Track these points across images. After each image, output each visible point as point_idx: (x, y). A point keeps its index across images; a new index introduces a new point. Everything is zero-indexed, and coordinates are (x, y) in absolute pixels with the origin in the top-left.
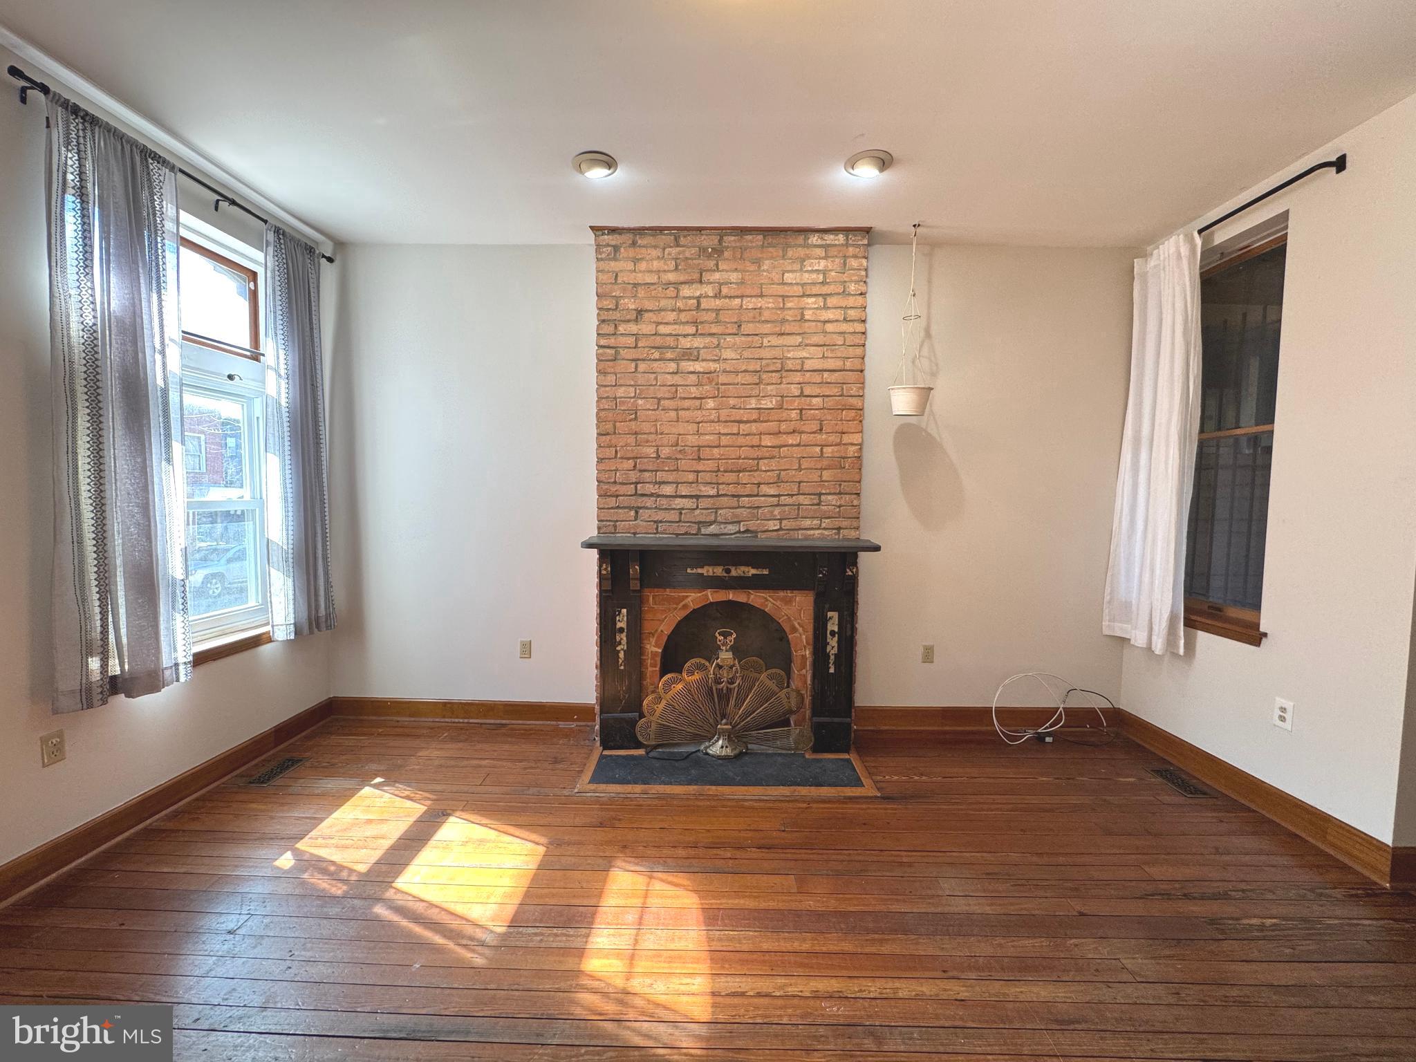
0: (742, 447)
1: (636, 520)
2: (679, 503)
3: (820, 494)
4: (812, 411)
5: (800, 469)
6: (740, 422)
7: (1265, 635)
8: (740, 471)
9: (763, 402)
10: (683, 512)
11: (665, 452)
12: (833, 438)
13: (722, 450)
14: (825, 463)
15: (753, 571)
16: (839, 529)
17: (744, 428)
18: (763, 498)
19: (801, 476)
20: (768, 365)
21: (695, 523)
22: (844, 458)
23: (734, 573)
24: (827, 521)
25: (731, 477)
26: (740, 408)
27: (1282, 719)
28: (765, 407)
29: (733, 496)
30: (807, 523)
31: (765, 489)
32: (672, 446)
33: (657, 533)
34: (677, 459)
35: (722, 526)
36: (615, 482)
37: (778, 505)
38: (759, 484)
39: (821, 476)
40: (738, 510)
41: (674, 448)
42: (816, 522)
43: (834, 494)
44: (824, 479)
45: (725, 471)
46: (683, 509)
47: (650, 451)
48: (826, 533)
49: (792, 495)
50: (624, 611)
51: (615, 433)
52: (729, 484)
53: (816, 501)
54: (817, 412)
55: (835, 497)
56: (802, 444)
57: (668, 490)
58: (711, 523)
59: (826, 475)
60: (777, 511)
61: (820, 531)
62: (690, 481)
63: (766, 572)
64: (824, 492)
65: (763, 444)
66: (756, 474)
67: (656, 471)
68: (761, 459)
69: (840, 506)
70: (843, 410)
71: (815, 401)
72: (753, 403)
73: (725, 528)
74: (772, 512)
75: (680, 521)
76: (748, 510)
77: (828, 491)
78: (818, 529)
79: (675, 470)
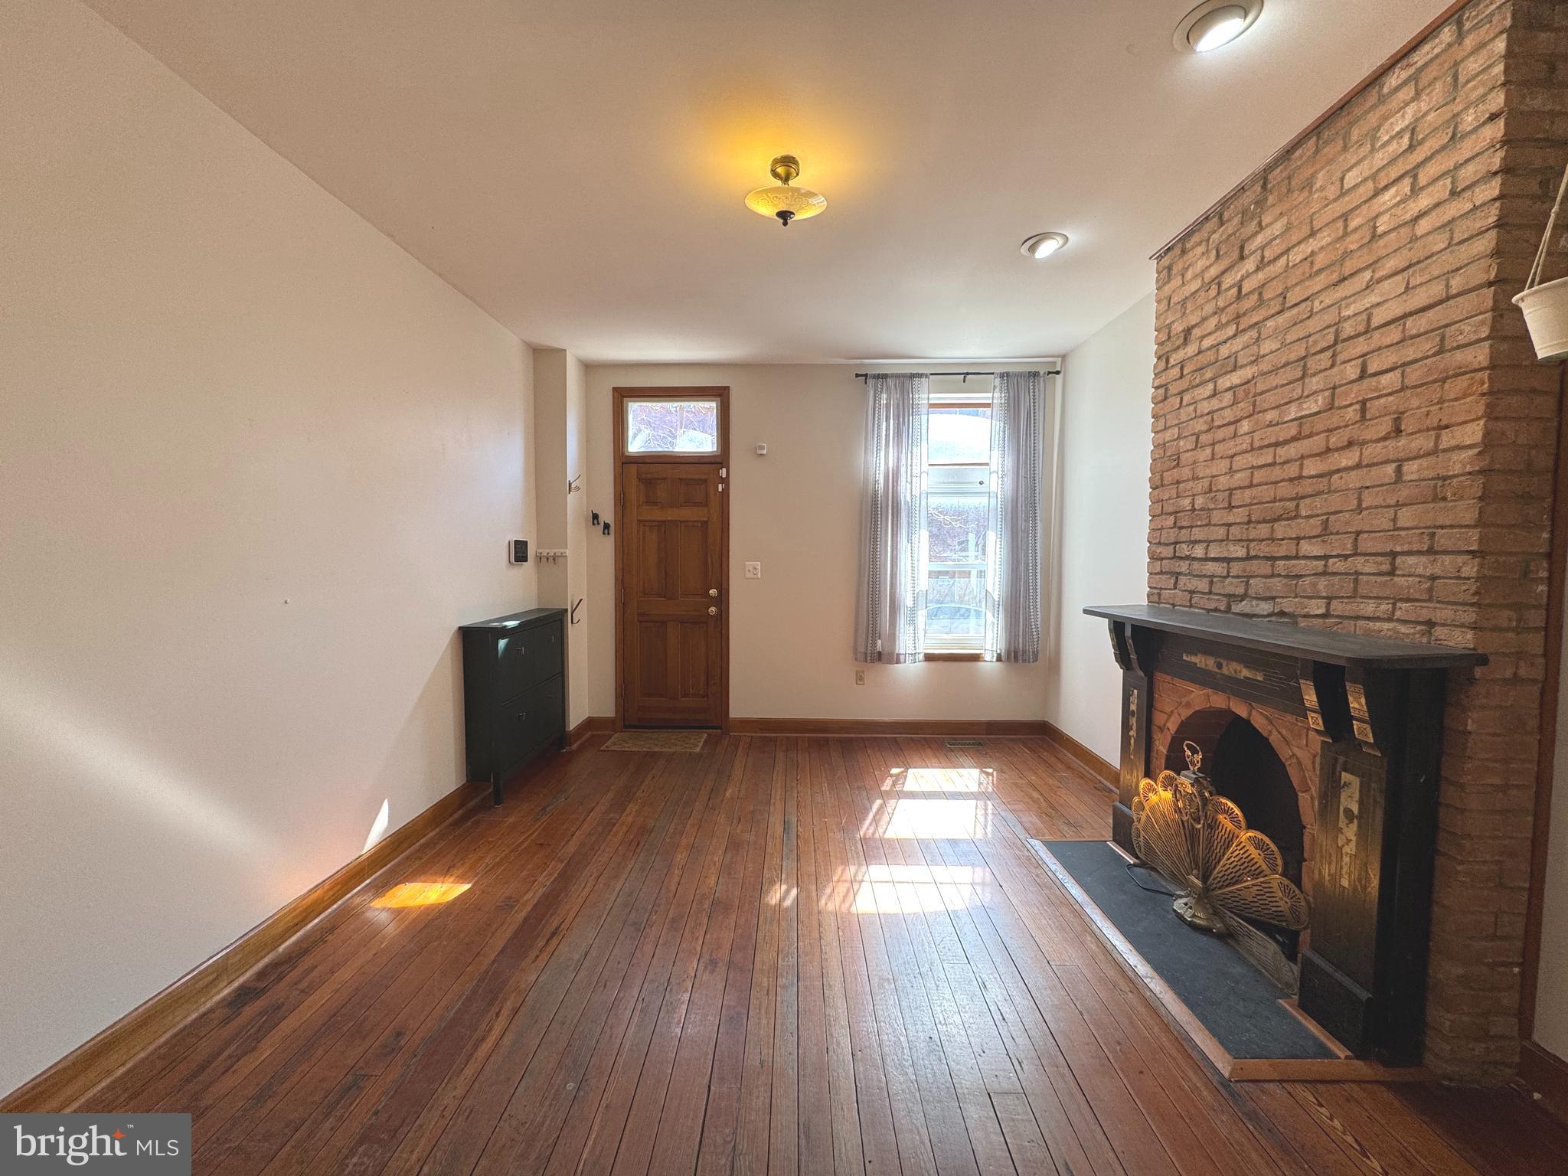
0: (1278, 482)
1: (1175, 588)
2: (1211, 567)
3: (1393, 555)
4: (1383, 400)
5: (1360, 509)
6: (1277, 444)
8: (1275, 520)
9: (1305, 406)
10: (1215, 580)
11: (1200, 502)
12: (1424, 442)
13: (1254, 491)
14: (1404, 493)
15: (1245, 673)
16: (1431, 624)
17: (1283, 452)
18: (1303, 562)
19: (1358, 523)
20: (1315, 342)
21: (1224, 596)
22: (1444, 478)
23: (1225, 671)
24: (1404, 605)
25: (1263, 530)
26: (1277, 424)
28: (1307, 412)
29: (1267, 558)
30: (1369, 608)
31: (1306, 548)
32: (1206, 493)
33: (1191, 606)
34: (1209, 509)
35: (1254, 603)
36: (1160, 543)
37: (1324, 574)
38: (1298, 539)
39: (1395, 520)
40: (1272, 580)
41: (1207, 496)
42: (1385, 607)
43: (1420, 553)
44: (1400, 524)
45: (1259, 522)
46: (1213, 576)
47: (1186, 503)
48: (1404, 629)
49: (1346, 557)
50: (1136, 691)
51: (1162, 485)
52: (1263, 540)
53: (1386, 567)
54: (1391, 398)
55: (1424, 559)
56: (1364, 463)
57: (1199, 551)
58: (1243, 598)
59: (1406, 517)
60: (1322, 583)
61: (1391, 625)
62: (1220, 538)
63: (1260, 678)
64: (1398, 549)
65: (1305, 473)
66: (1293, 523)
67: (1192, 527)
68: (1303, 497)
69: (1433, 578)
70: (1444, 380)
71: (1385, 379)
72: (1293, 412)
73: (1257, 605)
74: (1314, 585)
75: (1210, 593)
76: (1285, 581)
77: (1406, 548)
78: (1390, 620)
79: (1206, 525)
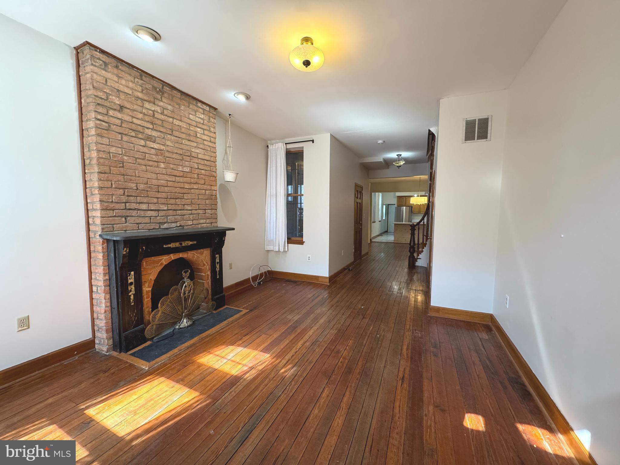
0: (177, 187)
1: (126, 223)
2: (149, 213)
3: (205, 210)
4: (202, 176)
5: (198, 199)
6: (175, 176)
7: (304, 242)
8: (176, 199)
9: (185, 169)
10: (152, 218)
11: (141, 187)
12: (209, 187)
13: (169, 188)
14: (206, 197)
15: (191, 243)
16: (212, 223)
17: (178, 179)
18: (186, 211)
19: (199, 202)
20: (185, 152)
21: (157, 223)
22: (212, 195)
23: (183, 245)
24: (208, 220)
25: (173, 201)
26: (175, 170)
27: (309, 259)
28: (185, 171)
29: (174, 210)
30: (202, 221)
31: (187, 207)
32: (145, 184)
33: (139, 229)
34: (147, 191)
35: (170, 224)
36: (112, 202)
37: (191, 214)
38: (184, 205)
39: (205, 202)
40: (176, 216)
41: (146, 185)
42: (205, 221)
43: (210, 209)
44: (206, 203)
45: (171, 198)
46: (152, 216)
47: (133, 186)
48: (208, 225)
49: (196, 210)
50: (132, 273)
51: (110, 173)
52: (172, 204)
53: (204, 212)
54: (203, 176)
55: (210, 210)
56: (199, 188)
57: (144, 207)
58: (165, 223)
59: (207, 201)
60: (191, 216)
61: (206, 224)
62: (155, 202)
63: (195, 242)
64: (207, 208)
65: (185, 187)
66: (183, 200)
67: (137, 196)
68: (185, 194)
69: (211, 214)
70: (211, 176)
71: (203, 171)
72: (180, 168)
73: (171, 225)
74: (190, 217)
75: (150, 223)
76: (181, 216)
77: (208, 208)
78: (205, 223)
79: (147, 197)
